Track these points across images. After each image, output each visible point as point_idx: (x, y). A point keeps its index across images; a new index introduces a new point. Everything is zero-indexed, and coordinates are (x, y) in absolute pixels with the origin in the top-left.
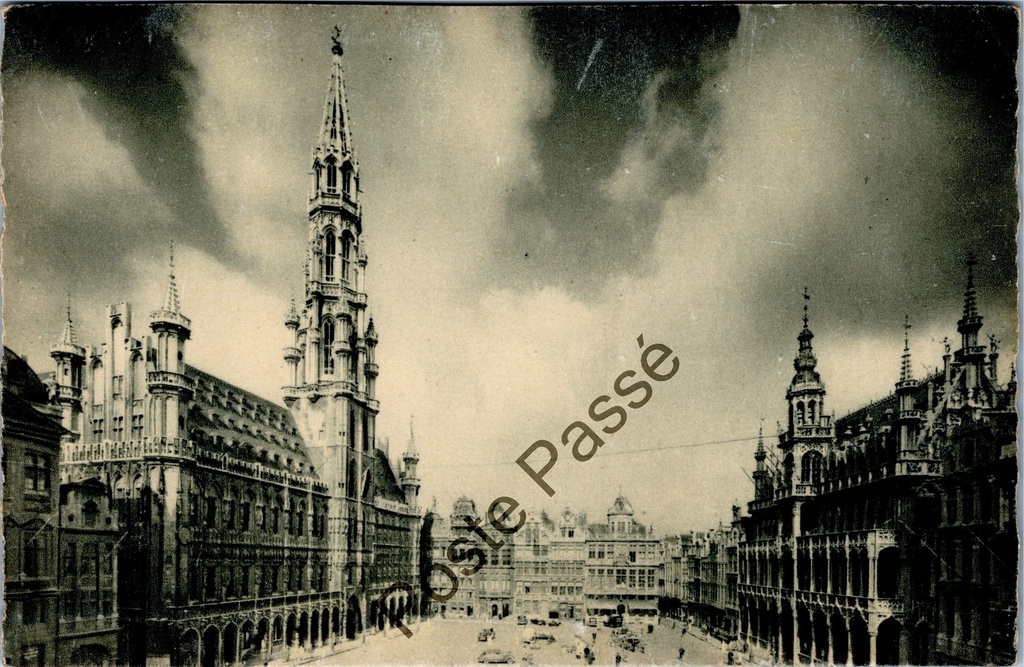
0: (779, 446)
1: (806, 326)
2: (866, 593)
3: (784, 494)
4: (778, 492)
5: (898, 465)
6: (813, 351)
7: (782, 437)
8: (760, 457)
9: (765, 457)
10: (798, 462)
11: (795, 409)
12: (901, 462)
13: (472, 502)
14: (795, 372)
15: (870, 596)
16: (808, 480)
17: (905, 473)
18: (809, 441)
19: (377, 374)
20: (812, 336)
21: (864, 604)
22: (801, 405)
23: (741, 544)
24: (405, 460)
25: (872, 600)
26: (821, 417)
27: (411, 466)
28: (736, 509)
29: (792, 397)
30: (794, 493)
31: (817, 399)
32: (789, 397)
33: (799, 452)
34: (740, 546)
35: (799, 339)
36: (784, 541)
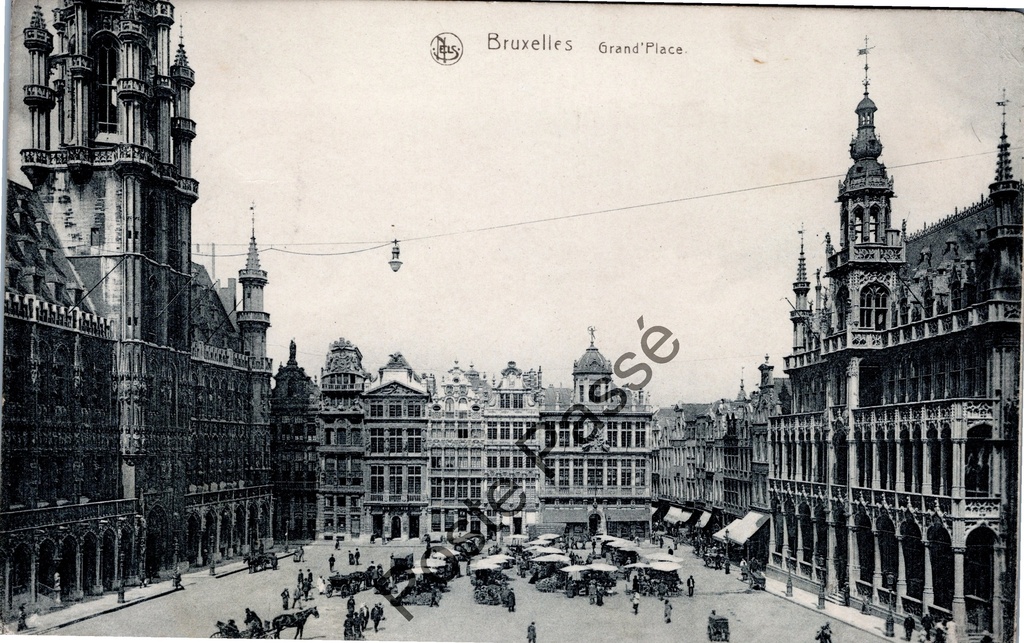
0: (828, 275)
1: (866, 94)
2: (949, 490)
3: (835, 346)
4: (826, 341)
5: (992, 308)
6: (876, 132)
7: (832, 260)
8: (801, 290)
9: (807, 290)
10: (855, 298)
11: (851, 216)
12: (997, 304)
13: (356, 350)
14: (852, 162)
15: (956, 495)
16: (869, 325)
17: (1001, 318)
18: (869, 268)
19: (193, 135)
20: (875, 109)
21: (946, 505)
22: (859, 212)
23: (773, 420)
24: (242, 281)
25: (958, 501)
26: (886, 232)
27: (255, 291)
28: (765, 370)
29: (848, 198)
30: (850, 345)
31: (882, 204)
32: (843, 199)
33: (856, 284)
34: (773, 423)
35: (858, 111)
36: (835, 415)
